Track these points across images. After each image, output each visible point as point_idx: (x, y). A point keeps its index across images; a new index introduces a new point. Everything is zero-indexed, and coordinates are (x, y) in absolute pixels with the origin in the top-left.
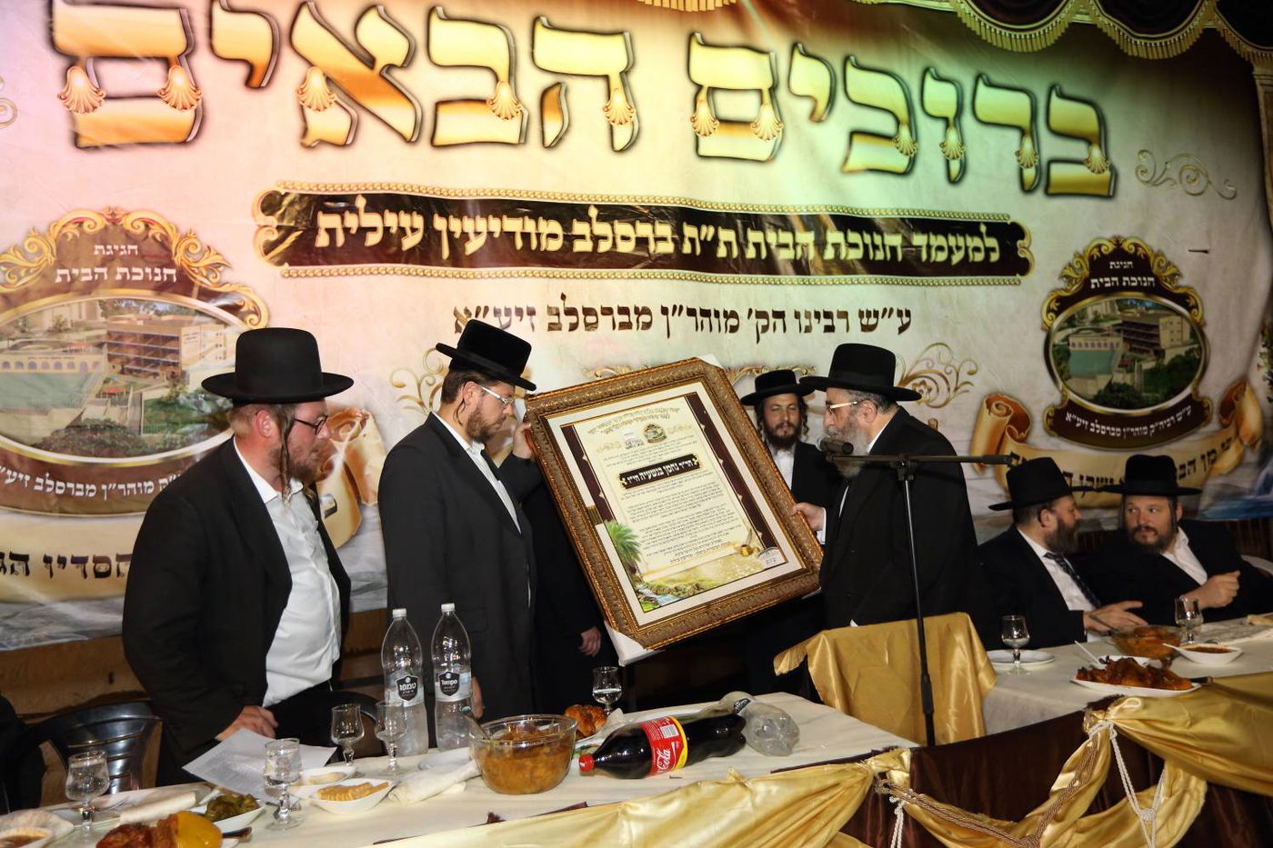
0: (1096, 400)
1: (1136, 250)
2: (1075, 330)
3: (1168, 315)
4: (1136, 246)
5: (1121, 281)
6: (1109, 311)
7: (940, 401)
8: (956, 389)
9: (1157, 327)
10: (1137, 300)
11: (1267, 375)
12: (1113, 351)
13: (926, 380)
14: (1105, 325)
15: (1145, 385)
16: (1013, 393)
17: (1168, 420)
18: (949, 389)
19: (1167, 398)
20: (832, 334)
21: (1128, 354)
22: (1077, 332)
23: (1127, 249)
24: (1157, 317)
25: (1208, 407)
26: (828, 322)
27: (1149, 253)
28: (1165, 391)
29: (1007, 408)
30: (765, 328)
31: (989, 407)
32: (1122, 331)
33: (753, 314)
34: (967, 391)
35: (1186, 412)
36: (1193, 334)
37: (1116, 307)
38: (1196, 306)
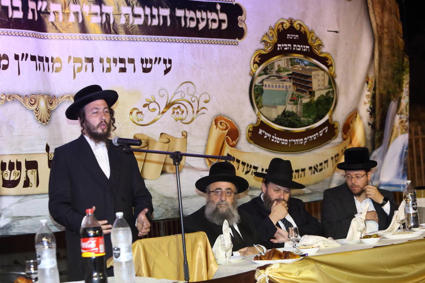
0: (276, 121)
1: (300, 28)
2: (267, 76)
3: (316, 70)
4: (300, 25)
5: (292, 47)
6: (286, 66)
7: (188, 120)
8: (198, 112)
9: (310, 77)
10: (300, 60)
11: (368, 109)
12: (287, 91)
13: (181, 105)
14: (284, 74)
15: (303, 113)
16: (231, 116)
17: (315, 135)
18: (193, 112)
19: (315, 121)
20: (124, 73)
21: (296, 93)
22: (268, 78)
23: (295, 27)
24: (312, 70)
25: (337, 128)
26: (122, 65)
27: (307, 31)
28: (314, 117)
29: (226, 125)
30: (80, 70)
31: (216, 124)
32: (292, 79)
33: (72, 60)
34: (204, 113)
35: (325, 130)
36: (330, 83)
37: (290, 63)
38: (331, 65)
